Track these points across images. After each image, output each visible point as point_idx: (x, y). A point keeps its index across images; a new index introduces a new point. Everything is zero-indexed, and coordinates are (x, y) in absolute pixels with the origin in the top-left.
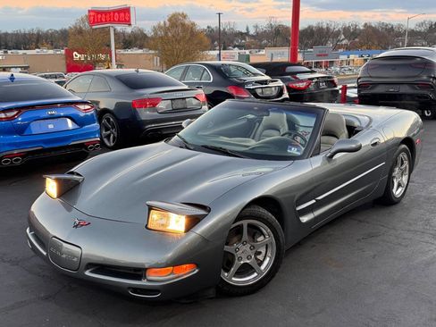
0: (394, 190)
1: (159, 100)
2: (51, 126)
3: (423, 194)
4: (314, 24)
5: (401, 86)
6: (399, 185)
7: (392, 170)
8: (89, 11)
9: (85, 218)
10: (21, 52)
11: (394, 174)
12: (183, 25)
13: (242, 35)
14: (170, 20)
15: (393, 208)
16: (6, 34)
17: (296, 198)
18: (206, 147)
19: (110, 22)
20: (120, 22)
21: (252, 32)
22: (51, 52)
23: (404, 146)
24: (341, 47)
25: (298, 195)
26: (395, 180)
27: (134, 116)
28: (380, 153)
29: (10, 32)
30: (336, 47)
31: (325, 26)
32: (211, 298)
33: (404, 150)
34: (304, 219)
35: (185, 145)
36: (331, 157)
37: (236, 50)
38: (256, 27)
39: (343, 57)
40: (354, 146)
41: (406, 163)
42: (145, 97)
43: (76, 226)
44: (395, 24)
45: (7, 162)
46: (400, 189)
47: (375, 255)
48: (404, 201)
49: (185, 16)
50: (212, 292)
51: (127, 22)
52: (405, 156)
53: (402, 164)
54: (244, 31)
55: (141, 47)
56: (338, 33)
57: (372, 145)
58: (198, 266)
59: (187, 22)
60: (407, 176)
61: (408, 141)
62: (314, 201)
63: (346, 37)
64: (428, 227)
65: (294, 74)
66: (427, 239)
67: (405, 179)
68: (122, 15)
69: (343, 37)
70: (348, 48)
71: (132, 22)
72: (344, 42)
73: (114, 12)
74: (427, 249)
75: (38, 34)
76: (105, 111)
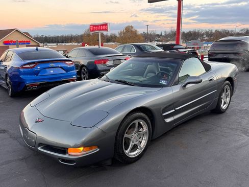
0: (222, 105)
1: (107, 60)
2: (52, 72)
3: (238, 108)
4: (192, 30)
5: (230, 55)
6: (225, 103)
7: (221, 94)
8: (90, 25)
9: (42, 117)
10: (64, 44)
11: (222, 97)
12: (132, 31)
13: (159, 36)
14: (126, 29)
15: (221, 115)
16: (58, 37)
17: (162, 109)
18: (117, 80)
19: (99, 30)
20: (103, 30)
21: (163, 34)
22: (76, 44)
23: (227, 82)
24: (204, 40)
25: (163, 107)
26: (222, 100)
27: (96, 68)
28: (214, 85)
29: (60, 36)
30: (202, 41)
31: (197, 31)
32: (109, 165)
33: (228, 84)
34: (168, 120)
35: (108, 80)
36: (185, 86)
37: (156, 43)
38: (165, 32)
39: (206, 45)
40: (198, 80)
41: (229, 91)
42: (101, 59)
43: (36, 122)
44: (230, 30)
45: (29, 88)
46: (225, 105)
47: (207, 142)
48: (227, 112)
49: (132, 27)
50: (109, 162)
51: (106, 30)
52: (229, 87)
53: (227, 91)
54: (160, 34)
55: (114, 42)
56: (203, 34)
57: (210, 80)
58: (99, 147)
59: (133, 30)
60: (229, 98)
61: (230, 79)
62: (174, 110)
63: (207, 36)
64: (240, 126)
65: (177, 49)
66: (238, 133)
67: (228, 100)
68: (104, 27)
69: (205, 36)
70: (208, 41)
71: (109, 30)
72: (206, 38)
73: (101, 25)
74: (238, 139)
75: (71, 37)
76: (83, 66)
